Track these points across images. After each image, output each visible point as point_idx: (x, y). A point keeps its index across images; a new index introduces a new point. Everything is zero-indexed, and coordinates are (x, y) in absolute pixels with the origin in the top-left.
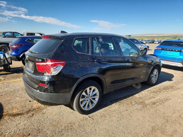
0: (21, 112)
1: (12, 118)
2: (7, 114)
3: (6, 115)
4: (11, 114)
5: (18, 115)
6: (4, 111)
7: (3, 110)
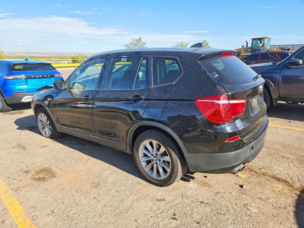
0: (271, 179)
1: (289, 180)
2: (295, 190)
3: (297, 189)
4: (288, 185)
5: (279, 180)
6: (296, 198)
7: (298, 200)
